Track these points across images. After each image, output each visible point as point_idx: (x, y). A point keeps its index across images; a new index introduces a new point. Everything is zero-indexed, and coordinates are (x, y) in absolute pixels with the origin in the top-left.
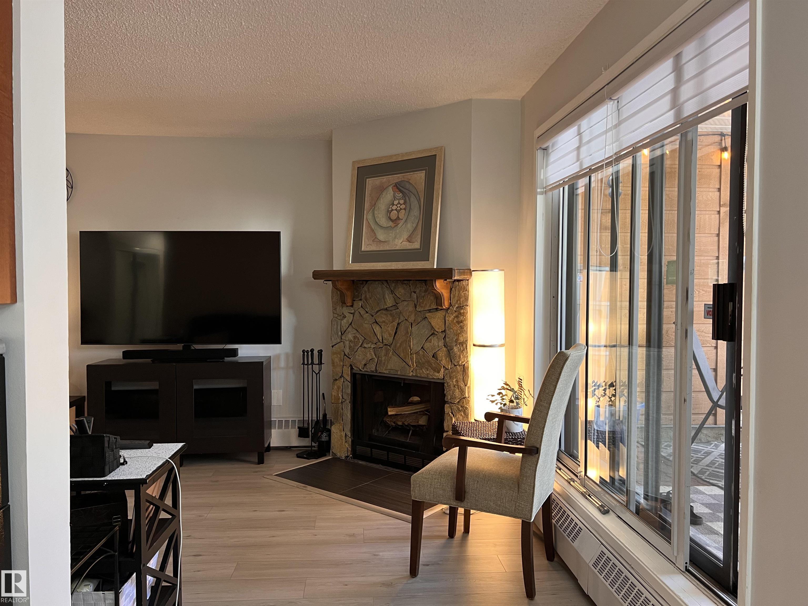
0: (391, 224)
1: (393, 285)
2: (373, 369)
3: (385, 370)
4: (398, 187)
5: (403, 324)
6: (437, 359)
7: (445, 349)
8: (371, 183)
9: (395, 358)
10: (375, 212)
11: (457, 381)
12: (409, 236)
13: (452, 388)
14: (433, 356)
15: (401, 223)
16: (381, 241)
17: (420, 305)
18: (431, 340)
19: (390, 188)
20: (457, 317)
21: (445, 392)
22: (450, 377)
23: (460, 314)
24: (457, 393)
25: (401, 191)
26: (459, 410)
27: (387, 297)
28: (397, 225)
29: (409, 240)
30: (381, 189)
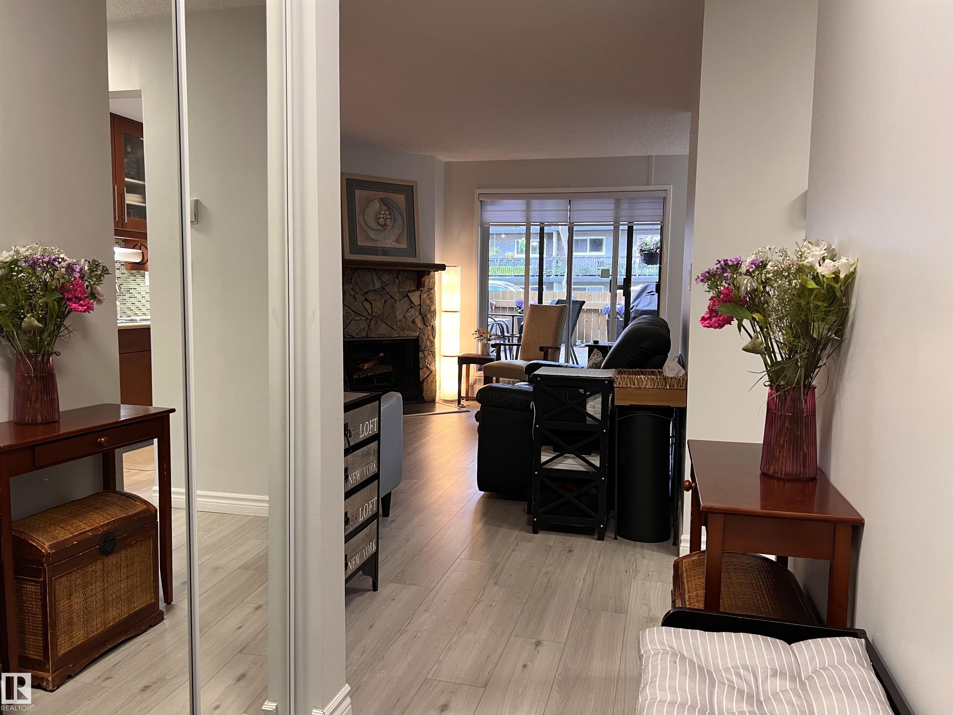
0: (380, 228)
1: (380, 273)
2: (365, 336)
3: (375, 335)
4: (383, 201)
5: (388, 301)
6: (415, 323)
7: (420, 316)
8: (359, 193)
9: (384, 326)
10: (365, 217)
11: (428, 336)
12: (397, 239)
13: (425, 340)
14: (412, 322)
15: (389, 228)
16: (373, 239)
17: (401, 287)
18: (410, 311)
19: (377, 201)
20: (428, 295)
21: (420, 344)
22: (424, 334)
23: (431, 293)
24: (428, 343)
25: (386, 205)
26: (429, 354)
27: (376, 281)
28: (385, 230)
29: (397, 241)
30: (369, 201)
